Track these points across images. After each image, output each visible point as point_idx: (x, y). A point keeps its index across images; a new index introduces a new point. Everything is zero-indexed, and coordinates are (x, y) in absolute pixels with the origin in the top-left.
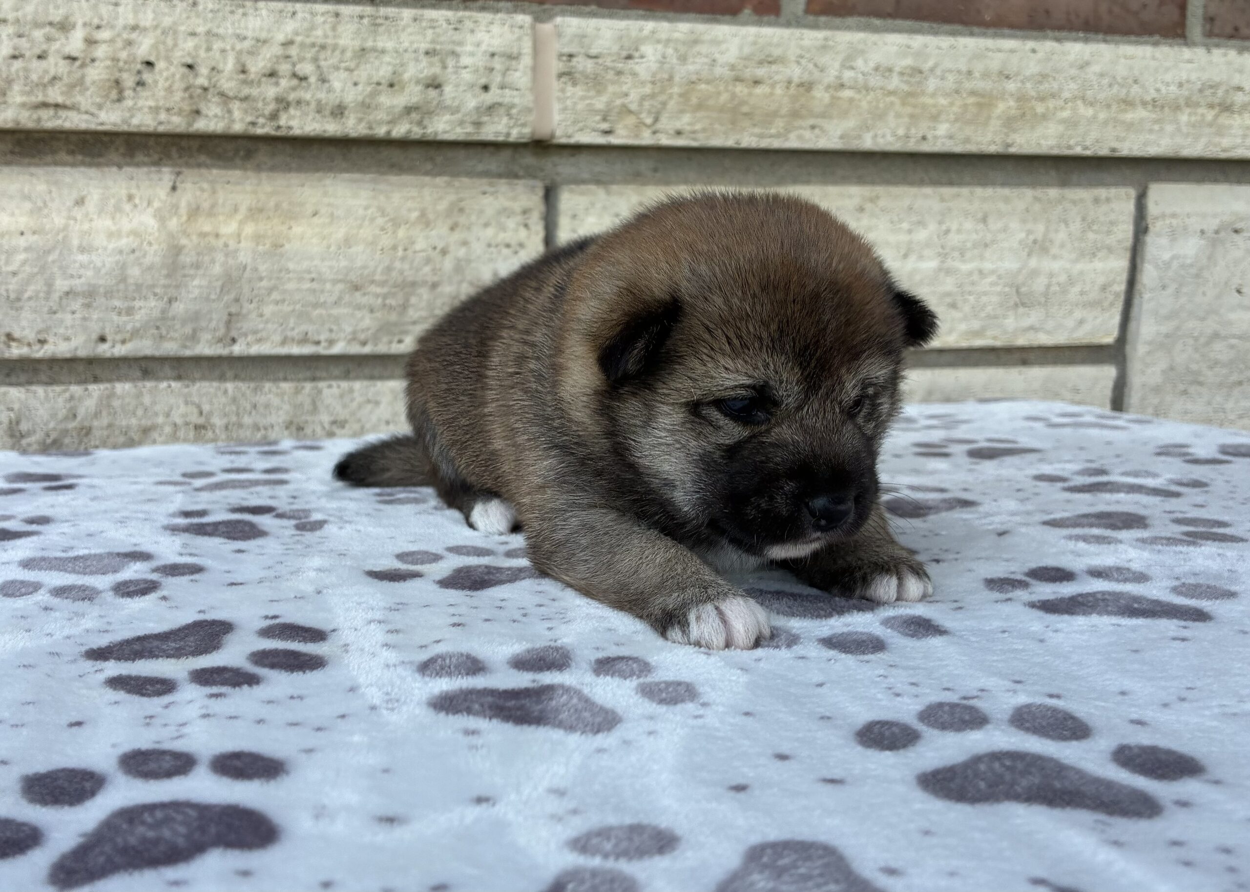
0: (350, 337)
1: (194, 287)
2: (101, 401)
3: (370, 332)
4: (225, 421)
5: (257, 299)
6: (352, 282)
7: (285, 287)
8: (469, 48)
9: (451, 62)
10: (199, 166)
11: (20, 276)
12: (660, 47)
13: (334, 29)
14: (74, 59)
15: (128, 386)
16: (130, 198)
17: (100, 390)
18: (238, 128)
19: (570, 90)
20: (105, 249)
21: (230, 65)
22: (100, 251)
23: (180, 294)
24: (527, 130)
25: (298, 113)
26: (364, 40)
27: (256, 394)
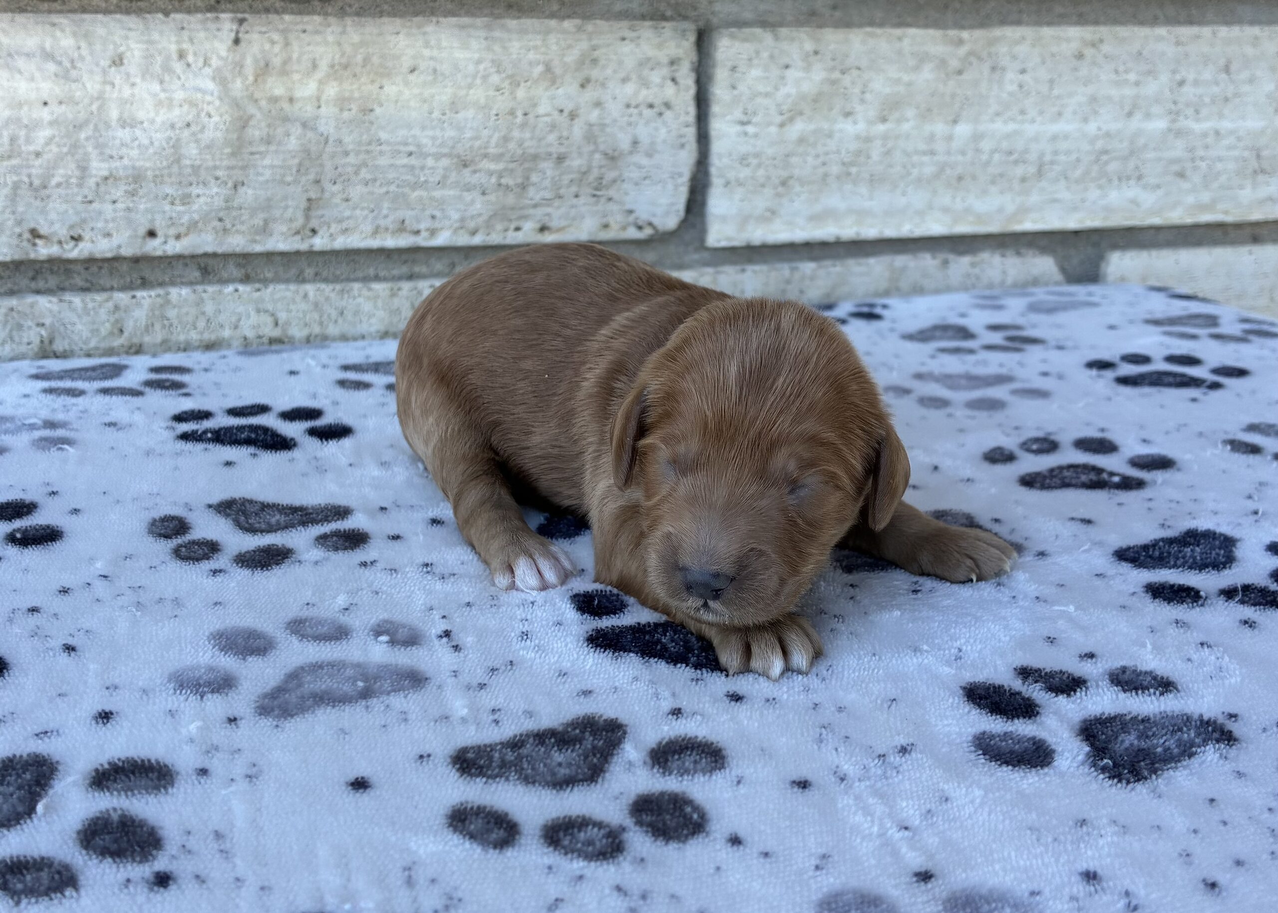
0: (457, 225)
1: (264, 167)
2: (152, 310)
3: (480, 220)
4: (305, 332)
5: (342, 179)
6: (459, 156)
7: (377, 163)
10: (268, 11)
11: (45, 157)
15: (185, 291)
16: (182, 55)
17: (150, 296)
20: (152, 122)
22: (145, 125)
23: (247, 176)
27: (342, 299)
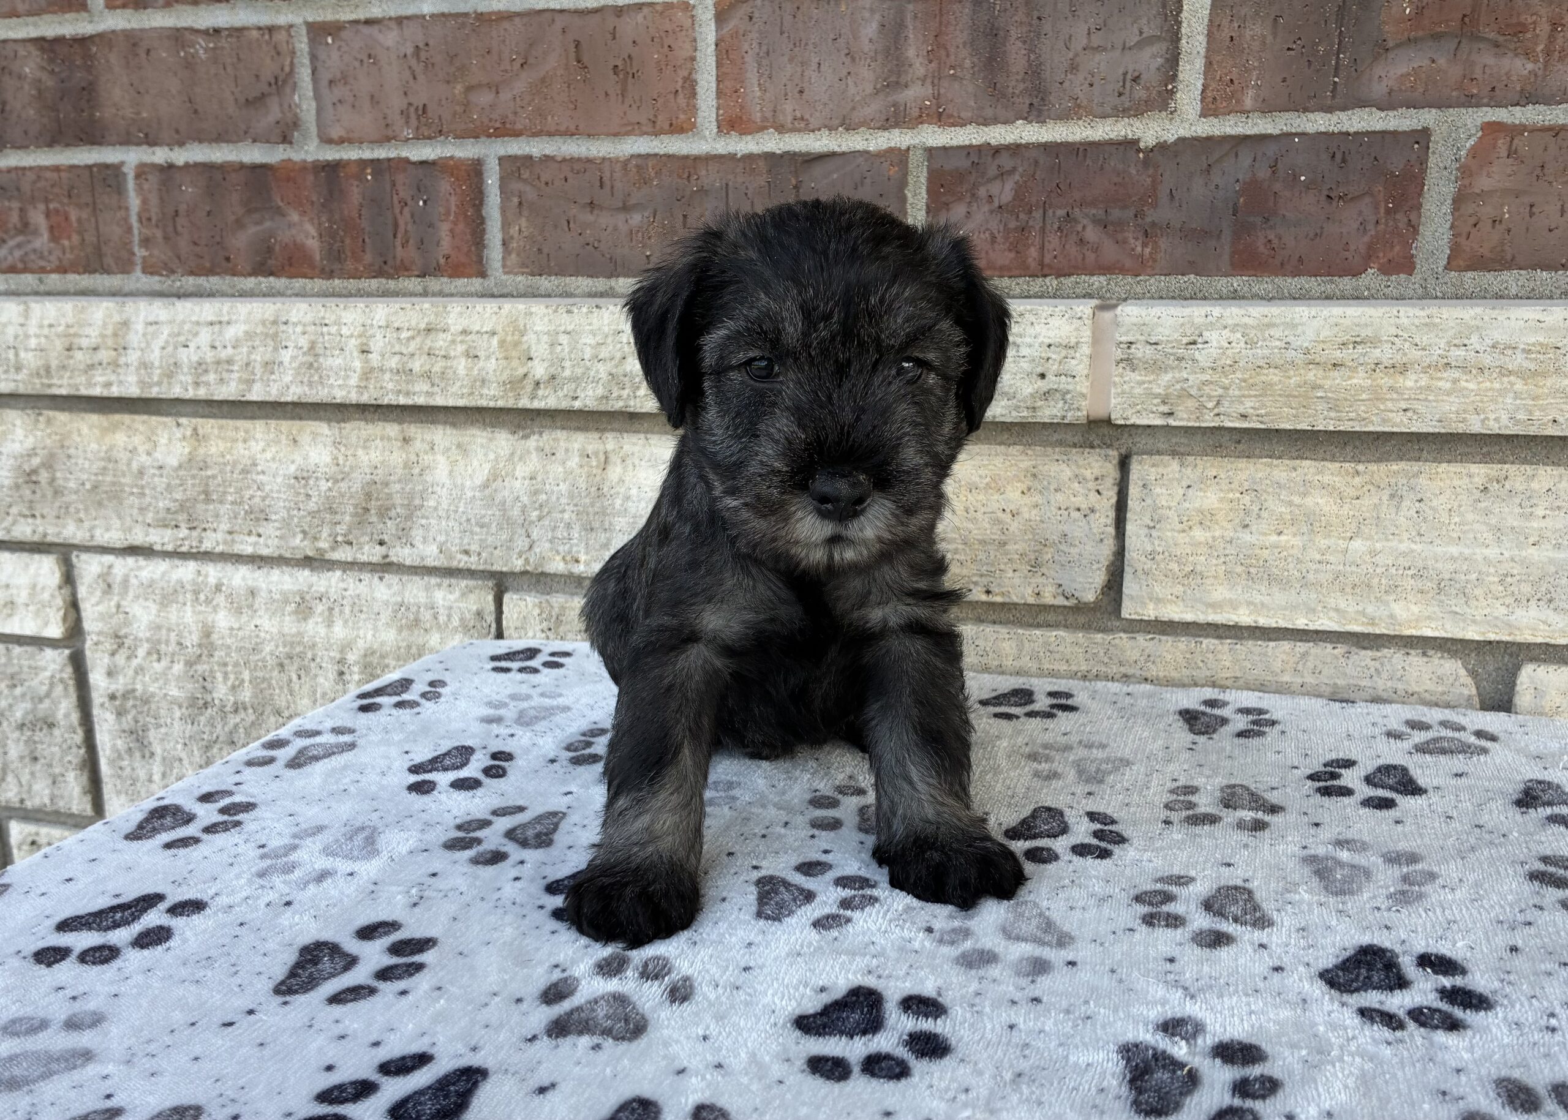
8: (1027, 339)
12: (1224, 332)
19: (1128, 375)
24: (1082, 414)
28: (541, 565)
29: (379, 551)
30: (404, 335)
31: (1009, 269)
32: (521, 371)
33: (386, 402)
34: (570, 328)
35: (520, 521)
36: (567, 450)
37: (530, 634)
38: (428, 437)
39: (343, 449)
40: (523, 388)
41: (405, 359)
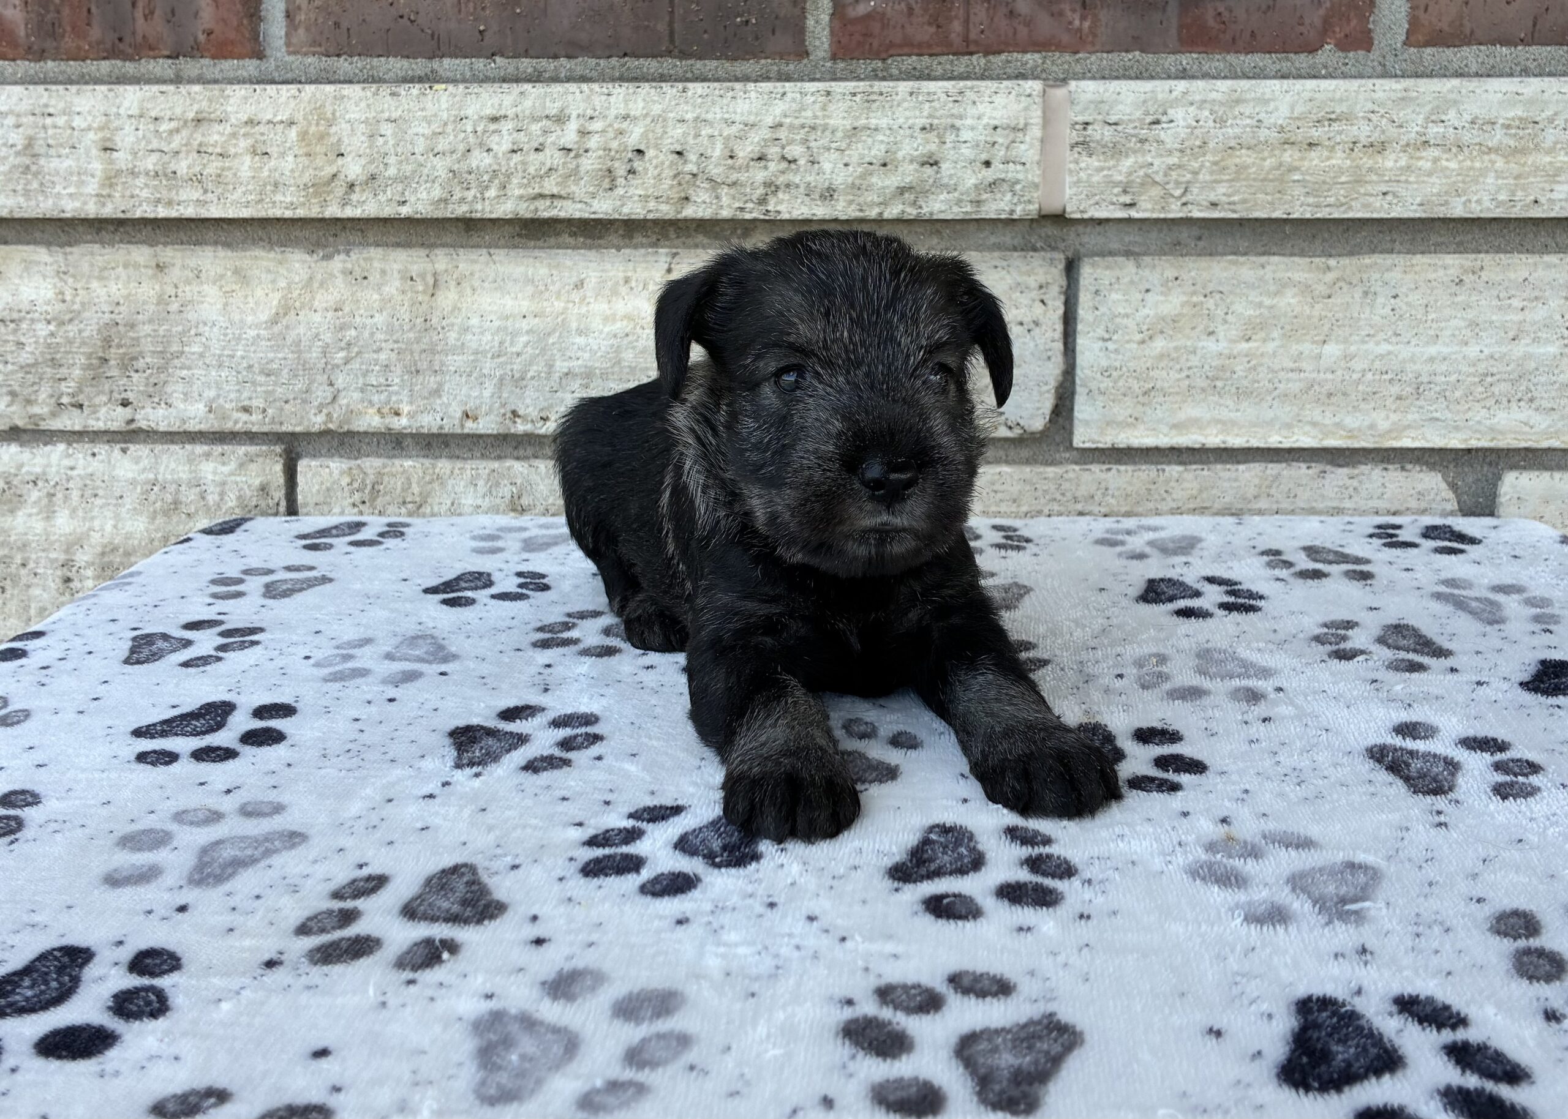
8: (969, 122)
9: (950, 138)
10: (696, 246)
11: (524, 357)
12: (1191, 109)
13: (824, 109)
14: (570, 150)
16: (627, 281)
18: (725, 214)
19: (1085, 161)
20: (601, 332)
21: (718, 151)
22: (596, 334)
24: (1033, 208)
25: (787, 197)
26: (857, 118)
28: (348, 422)
29: (123, 414)
30: (164, 127)
31: (930, 46)
32: (329, 170)
33: (138, 214)
34: (394, 115)
35: (321, 365)
36: (383, 272)
37: (336, 510)
38: (192, 262)
39: (70, 280)
40: (331, 192)
41: (166, 158)
